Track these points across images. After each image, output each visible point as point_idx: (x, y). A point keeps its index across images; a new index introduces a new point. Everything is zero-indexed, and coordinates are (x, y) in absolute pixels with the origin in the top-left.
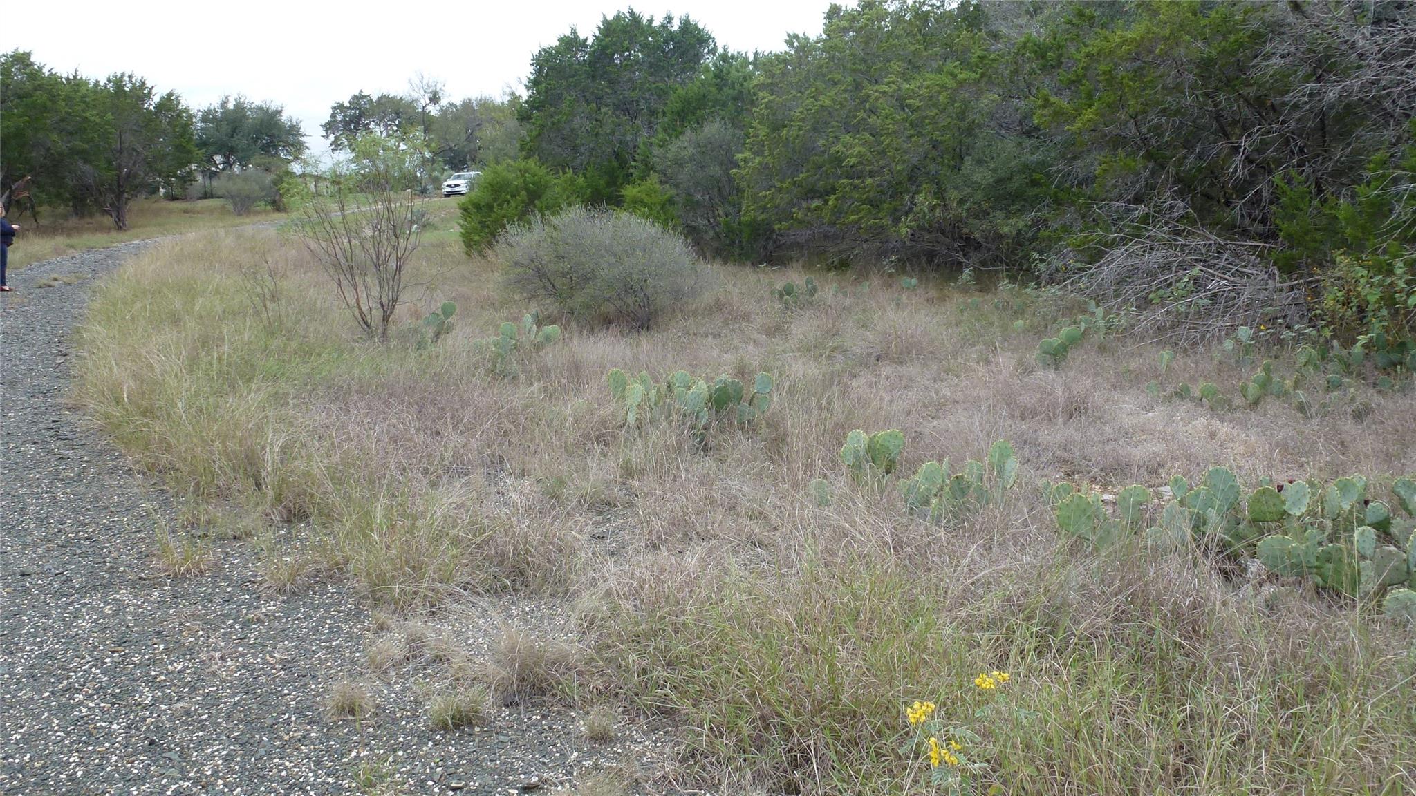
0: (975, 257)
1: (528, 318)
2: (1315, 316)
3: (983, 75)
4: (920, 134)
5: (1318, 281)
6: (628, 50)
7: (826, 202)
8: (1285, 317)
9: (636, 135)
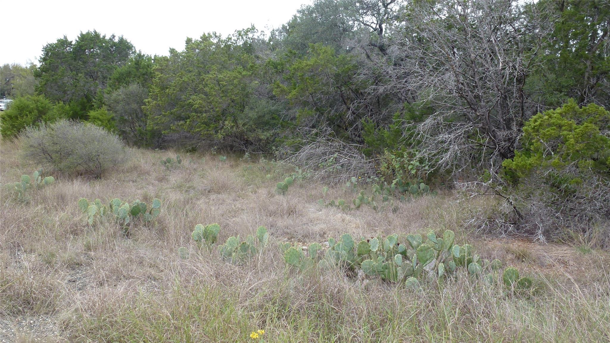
0: (250, 148)
1: (36, 173)
2: (378, 173)
3: (252, 73)
4: (226, 96)
5: (379, 160)
6: (92, 48)
7: (186, 122)
8: (368, 173)
9: (96, 87)
